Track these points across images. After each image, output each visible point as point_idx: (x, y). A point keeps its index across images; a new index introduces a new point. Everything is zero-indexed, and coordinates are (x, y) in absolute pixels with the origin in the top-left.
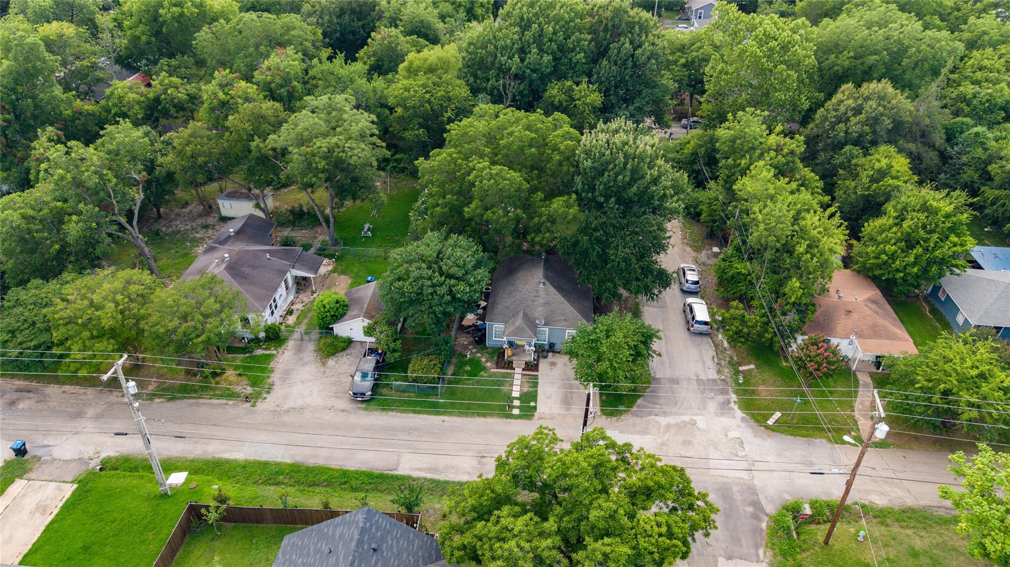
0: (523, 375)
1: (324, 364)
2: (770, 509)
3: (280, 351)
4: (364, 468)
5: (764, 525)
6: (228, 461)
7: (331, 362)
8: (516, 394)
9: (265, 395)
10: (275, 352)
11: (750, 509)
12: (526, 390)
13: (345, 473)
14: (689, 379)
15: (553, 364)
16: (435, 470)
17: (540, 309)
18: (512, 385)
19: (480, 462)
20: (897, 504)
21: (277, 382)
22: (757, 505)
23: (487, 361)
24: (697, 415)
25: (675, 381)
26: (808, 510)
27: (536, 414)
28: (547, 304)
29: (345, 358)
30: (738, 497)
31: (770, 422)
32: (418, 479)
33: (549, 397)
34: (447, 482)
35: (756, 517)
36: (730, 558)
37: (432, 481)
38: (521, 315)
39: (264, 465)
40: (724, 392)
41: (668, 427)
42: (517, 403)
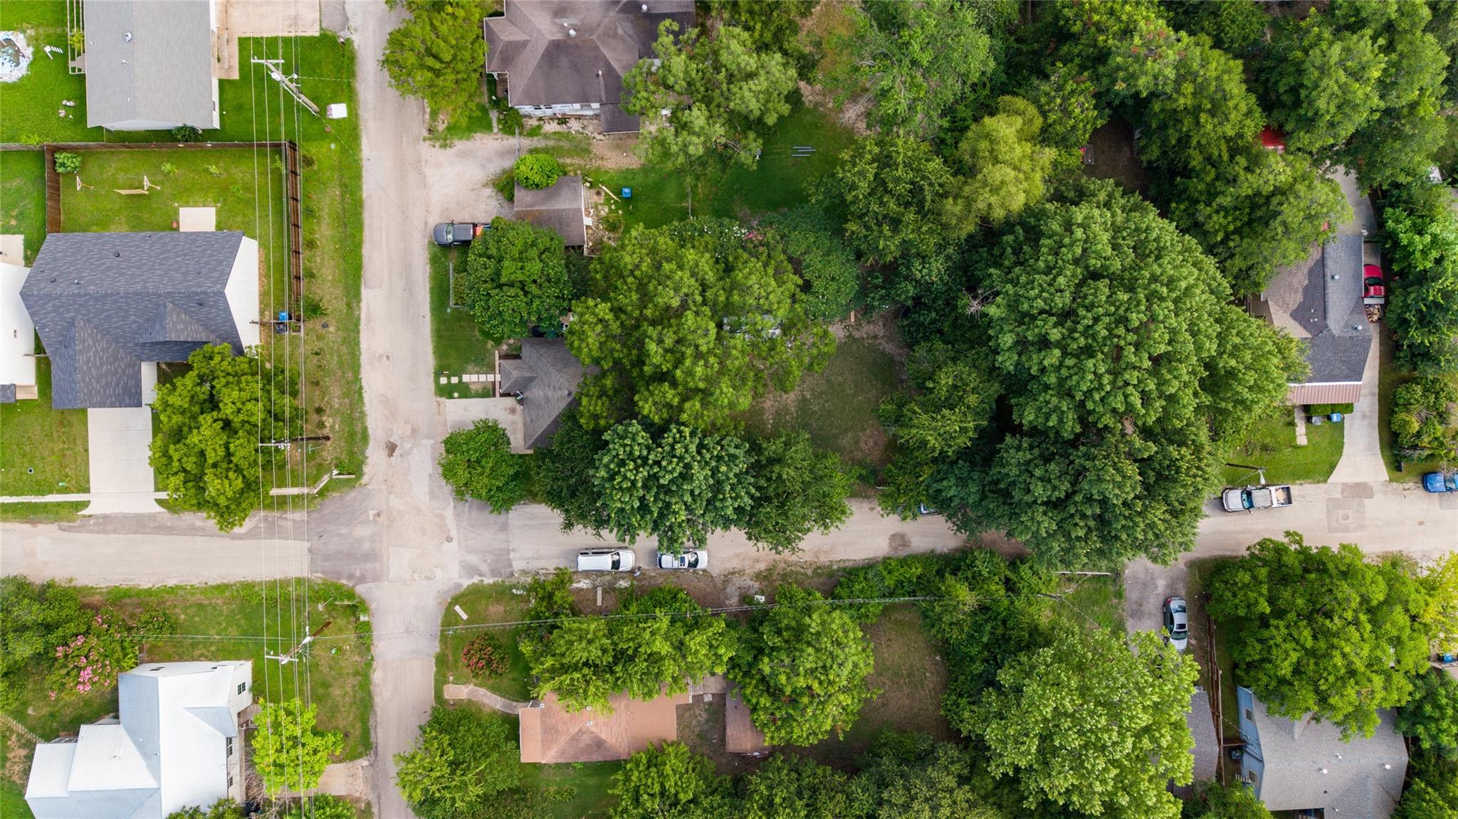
0: (494, 383)
1: (485, 185)
2: (361, 590)
3: (500, 136)
4: (365, 261)
5: (344, 581)
6: (359, 145)
7: (489, 191)
8: (466, 378)
9: (437, 144)
10: (495, 130)
11: (358, 573)
12: (472, 387)
13: (359, 245)
14: (508, 541)
15: (513, 411)
16: (369, 320)
17: (541, 393)
18: (478, 373)
19: (381, 356)
20: (375, 690)
21: (455, 150)
22: (362, 579)
23: (509, 345)
24: (459, 543)
25: (504, 527)
26: (363, 618)
27: (443, 399)
28: (548, 400)
29: (496, 203)
30: (369, 566)
31: (457, 608)
32: (359, 308)
33: (466, 410)
34: (358, 332)
35: (351, 576)
36: (310, 551)
37: (358, 319)
38: (530, 375)
39: (358, 177)
40: (494, 572)
41: (442, 517)
42: (455, 380)
